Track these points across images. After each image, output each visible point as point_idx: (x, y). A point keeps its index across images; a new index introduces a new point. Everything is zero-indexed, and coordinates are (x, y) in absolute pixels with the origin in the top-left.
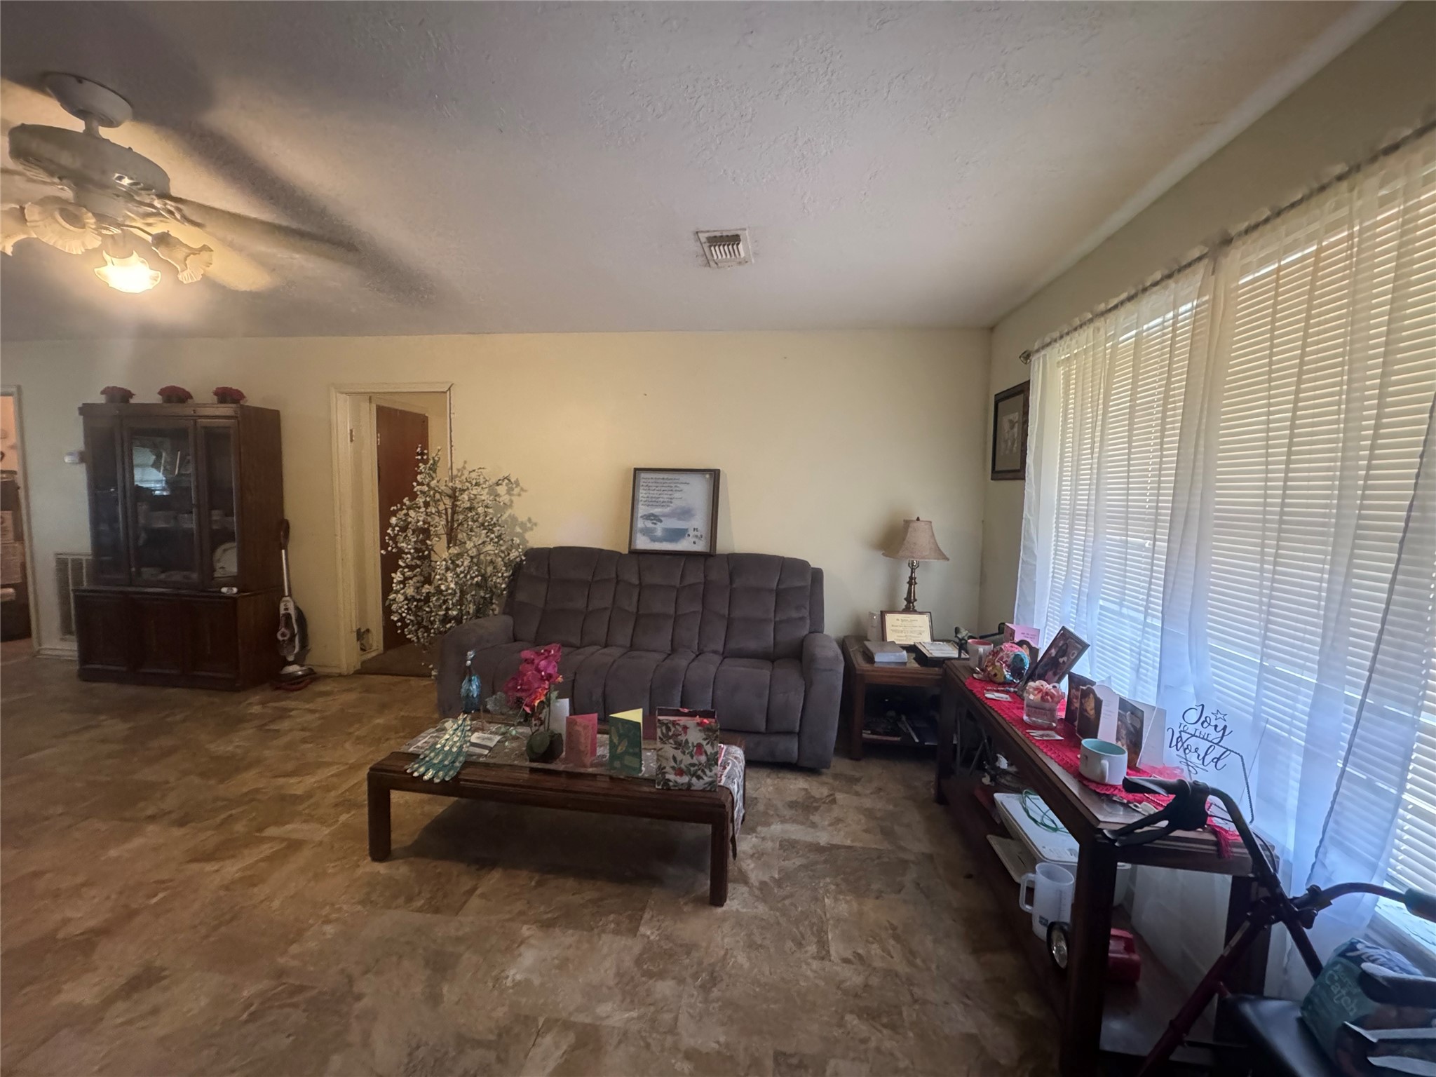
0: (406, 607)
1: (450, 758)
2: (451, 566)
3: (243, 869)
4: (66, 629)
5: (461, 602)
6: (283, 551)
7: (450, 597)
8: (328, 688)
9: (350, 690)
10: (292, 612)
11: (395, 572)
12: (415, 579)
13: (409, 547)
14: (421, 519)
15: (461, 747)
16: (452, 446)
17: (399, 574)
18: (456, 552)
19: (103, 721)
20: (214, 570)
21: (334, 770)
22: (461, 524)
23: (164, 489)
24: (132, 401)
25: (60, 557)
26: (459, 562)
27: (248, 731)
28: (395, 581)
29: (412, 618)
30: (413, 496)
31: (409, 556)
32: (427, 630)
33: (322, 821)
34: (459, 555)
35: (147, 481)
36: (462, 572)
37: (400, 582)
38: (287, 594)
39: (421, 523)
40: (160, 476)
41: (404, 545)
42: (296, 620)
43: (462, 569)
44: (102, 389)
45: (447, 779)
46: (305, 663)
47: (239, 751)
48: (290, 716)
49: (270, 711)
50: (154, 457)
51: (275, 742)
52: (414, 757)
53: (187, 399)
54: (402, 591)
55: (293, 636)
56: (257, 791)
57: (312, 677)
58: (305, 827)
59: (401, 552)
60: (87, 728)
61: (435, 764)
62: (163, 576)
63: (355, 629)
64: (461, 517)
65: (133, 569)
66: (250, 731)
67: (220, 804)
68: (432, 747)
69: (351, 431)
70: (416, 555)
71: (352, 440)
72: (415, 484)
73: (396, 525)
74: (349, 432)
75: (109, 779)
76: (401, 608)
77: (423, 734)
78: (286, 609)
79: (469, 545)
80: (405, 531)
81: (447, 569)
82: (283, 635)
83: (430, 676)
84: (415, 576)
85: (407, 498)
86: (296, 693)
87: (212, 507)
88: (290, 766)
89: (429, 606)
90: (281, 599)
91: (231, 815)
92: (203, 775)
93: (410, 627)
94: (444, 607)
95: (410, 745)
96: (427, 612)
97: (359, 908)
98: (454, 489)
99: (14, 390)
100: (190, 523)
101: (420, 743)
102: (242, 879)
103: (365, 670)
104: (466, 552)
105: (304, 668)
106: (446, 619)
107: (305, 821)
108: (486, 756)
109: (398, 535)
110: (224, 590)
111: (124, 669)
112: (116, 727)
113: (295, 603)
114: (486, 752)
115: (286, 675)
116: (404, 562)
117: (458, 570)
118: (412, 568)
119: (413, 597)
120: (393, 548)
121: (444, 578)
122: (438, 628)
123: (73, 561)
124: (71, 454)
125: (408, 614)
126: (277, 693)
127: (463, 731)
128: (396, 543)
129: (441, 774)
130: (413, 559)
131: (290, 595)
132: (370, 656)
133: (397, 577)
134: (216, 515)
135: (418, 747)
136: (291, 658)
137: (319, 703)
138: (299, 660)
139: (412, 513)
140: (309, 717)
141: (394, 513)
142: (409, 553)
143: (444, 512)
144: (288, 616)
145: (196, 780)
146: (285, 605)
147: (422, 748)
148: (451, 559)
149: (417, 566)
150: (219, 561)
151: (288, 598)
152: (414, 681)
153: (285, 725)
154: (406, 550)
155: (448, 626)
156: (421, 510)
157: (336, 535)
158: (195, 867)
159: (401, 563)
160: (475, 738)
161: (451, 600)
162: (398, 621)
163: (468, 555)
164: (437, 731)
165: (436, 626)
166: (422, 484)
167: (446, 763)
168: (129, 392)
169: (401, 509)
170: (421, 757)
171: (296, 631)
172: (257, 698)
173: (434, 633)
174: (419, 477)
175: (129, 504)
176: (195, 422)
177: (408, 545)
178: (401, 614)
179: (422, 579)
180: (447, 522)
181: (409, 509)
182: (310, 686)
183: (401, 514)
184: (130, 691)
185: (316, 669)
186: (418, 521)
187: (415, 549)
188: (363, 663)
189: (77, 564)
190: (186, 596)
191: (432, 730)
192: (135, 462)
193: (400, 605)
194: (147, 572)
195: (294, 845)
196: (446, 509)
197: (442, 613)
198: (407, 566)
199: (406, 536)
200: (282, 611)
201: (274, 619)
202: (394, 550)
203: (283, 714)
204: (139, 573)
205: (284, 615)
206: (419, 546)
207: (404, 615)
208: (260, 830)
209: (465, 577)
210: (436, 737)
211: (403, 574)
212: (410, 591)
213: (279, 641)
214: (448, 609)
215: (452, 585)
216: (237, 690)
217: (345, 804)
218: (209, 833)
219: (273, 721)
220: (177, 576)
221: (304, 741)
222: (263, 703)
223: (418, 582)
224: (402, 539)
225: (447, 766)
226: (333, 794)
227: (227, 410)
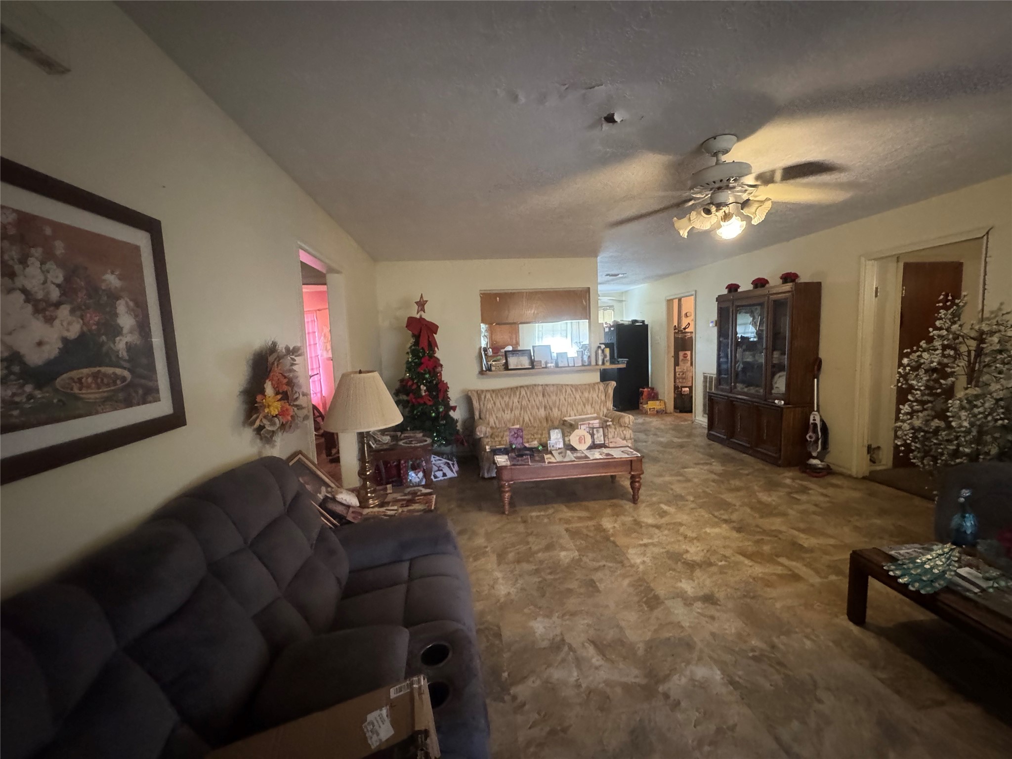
0: (911, 435)
1: (929, 576)
2: (967, 406)
3: (764, 573)
4: (704, 412)
5: (978, 440)
6: (816, 380)
7: (962, 434)
8: (839, 482)
9: (855, 489)
10: (818, 422)
11: (904, 405)
12: (926, 413)
13: (920, 384)
14: (936, 360)
15: (944, 572)
16: (984, 289)
17: (906, 406)
18: (975, 393)
19: (713, 462)
20: (772, 388)
21: (832, 541)
22: (988, 365)
23: (755, 337)
24: (739, 290)
25: (705, 375)
26: (978, 403)
27: (782, 492)
28: (902, 412)
29: (918, 445)
30: (930, 340)
31: (918, 392)
32: (935, 459)
33: (817, 572)
34: (981, 396)
35: (748, 333)
36: (980, 413)
37: (907, 414)
38: (816, 409)
39: (935, 364)
40: (754, 330)
41: (914, 382)
42: (821, 429)
43: (981, 409)
44: (726, 286)
45: (922, 592)
46: (825, 460)
47: (774, 503)
48: (808, 493)
49: (796, 486)
50: (752, 318)
51: (795, 507)
52: (893, 559)
53: (765, 285)
54: (909, 422)
55: (817, 439)
56: (780, 532)
57: (828, 471)
58: (804, 569)
59: (912, 387)
60: (707, 464)
61: (912, 574)
62: (746, 390)
63: (866, 444)
64: (987, 360)
65: (733, 384)
66: (781, 494)
67: (758, 530)
68: (913, 560)
69: (877, 288)
70: (927, 392)
71: (876, 296)
72: (931, 329)
73: (908, 365)
74: (874, 289)
75: (711, 492)
76: (906, 435)
77: (907, 546)
78: (814, 420)
79: (994, 387)
80: (917, 370)
81: (962, 408)
82: (810, 437)
83: (934, 500)
84: (925, 410)
85: (924, 341)
86: (815, 479)
87: (774, 349)
88: (802, 526)
89: (937, 439)
90: (811, 413)
91: (763, 539)
92: (752, 508)
93: (915, 453)
94: (955, 442)
95: (891, 549)
96: (935, 444)
97: (831, 644)
98: (982, 333)
99: (694, 293)
100: (761, 359)
101: (903, 551)
102: (762, 579)
103: (871, 478)
104: (990, 394)
105: (823, 463)
106: (956, 454)
107: (805, 565)
108: (976, 593)
109: (909, 373)
110: (776, 401)
111: (725, 437)
112: (718, 467)
113: (820, 416)
114: (977, 590)
115: (810, 465)
116: (913, 397)
117: (976, 410)
118: (922, 403)
119: (920, 428)
120: (902, 384)
121: (956, 416)
122: (946, 461)
123: (710, 377)
124: (712, 322)
125: (912, 441)
126: (804, 475)
127: (948, 559)
128: (907, 380)
129: (917, 585)
130: (923, 395)
131: (818, 411)
132: (879, 468)
133: (906, 408)
134: (776, 354)
135: (900, 554)
136: (814, 454)
137: (830, 491)
138: (820, 457)
139: (925, 355)
140: (822, 499)
141: (907, 355)
142: (921, 390)
143: (966, 354)
144: (815, 425)
145: (749, 510)
146: (814, 417)
147: (903, 556)
148: (967, 399)
149: (929, 402)
150: (776, 383)
151: (816, 413)
152: (917, 501)
153: (804, 498)
154: (916, 387)
155: (958, 461)
156: (938, 352)
157: (856, 370)
158: (741, 558)
159: (910, 397)
160: (964, 571)
161: (964, 437)
162: (901, 445)
163: (992, 397)
164: (923, 548)
165: (944, 458)
166: (940, 329)
167: (924, 578)
168: (738, 285)
169: (917, 351)
170: (900, 562)
171: (820, 437)
172: (790, 474)
173: (941, 463)
174: (938, 323)
175: (733, 349)
176: (769, 297)
177: (919, 382)
178: (905, 440)
179: (933, 413)
180: (969, 361)
181: (924, 351)
182: (826, 477)
183: (914, 356)
184: (726, 450)
185: (832, 466)
186: (932, 362)
187: (927, 387)
188: (871, 472)
189: (711, 378)
190: (756, 402)
191: (917, 545)
192: (738, 323)
193: (905, 433)
194: (740, 386)
195: (795, 577)
196: (969, 352)
197: (952, 448)
198: (916, 401)
199: (917, 375)
200: (811, 421)
201: (806, 426)
202: (904, 386)
203: (804, 490)
204: (735, 387)
205: (812, 423)
206: (931, 384)
207: (908, 442)
208: (777, 556)
209: (986, 417)
210: (920, 553)
211: (911, 407)
212: (917, 423)
213: (807, 440)
214: (958, 445)
215: (966, 424)
216: (779, 466)
217: (834, 568)
218: (750, 543)
219: (797, 492)
220: (752, 390)
221: (814, 513)
222: (793, 479)
223: (928, 415)
224: (913, 377)
225: (924, 581)
226: (828, 557)
227: (788, 287)
